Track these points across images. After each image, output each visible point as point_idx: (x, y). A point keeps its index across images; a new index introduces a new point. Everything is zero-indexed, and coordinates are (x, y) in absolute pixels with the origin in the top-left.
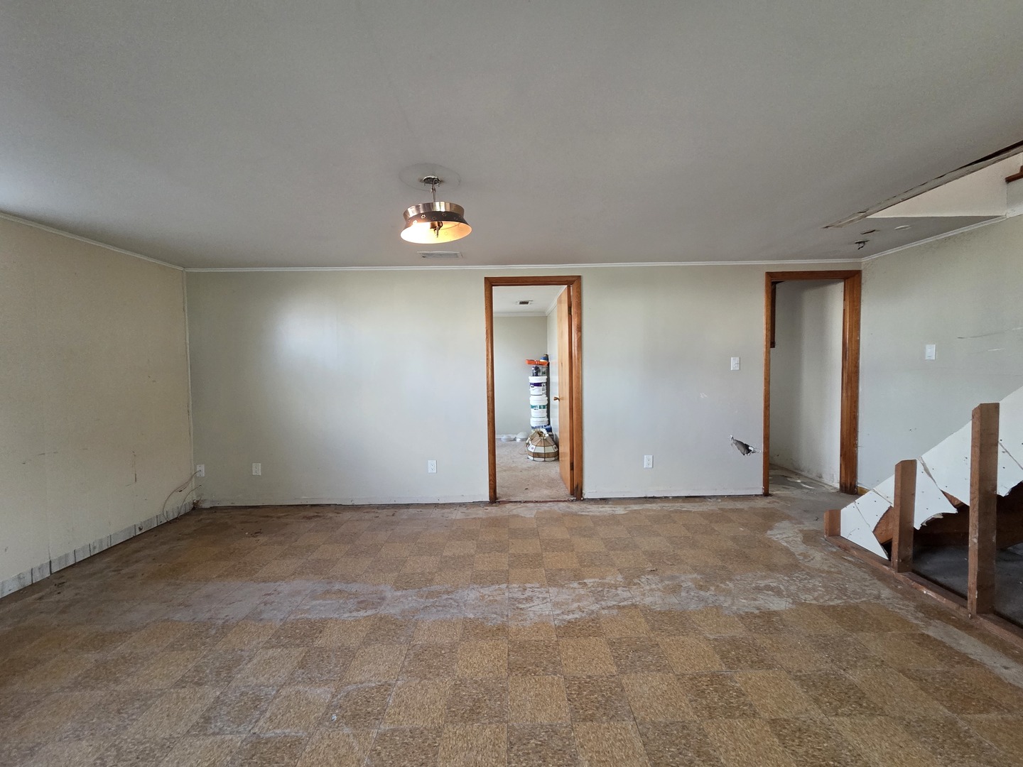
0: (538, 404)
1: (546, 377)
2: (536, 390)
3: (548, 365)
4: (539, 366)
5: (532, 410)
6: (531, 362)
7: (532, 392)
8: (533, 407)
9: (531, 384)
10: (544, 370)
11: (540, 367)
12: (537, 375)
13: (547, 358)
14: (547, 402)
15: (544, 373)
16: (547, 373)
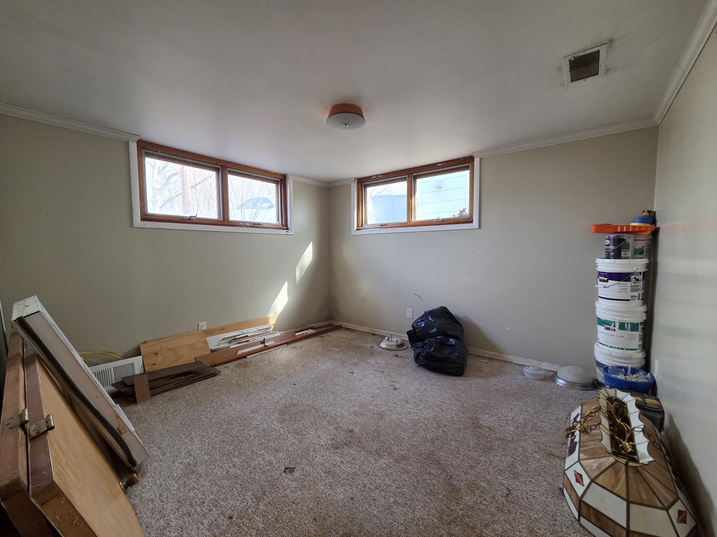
0: (617, 319)
1: (645, 261)
2: (613, 288)
3: (655, 233)
4: (625, 236)
5: (601, 329)
6: (601, 229)
7: (602, 292)
8: (602, 322)
9: (601, 274)
10: (642, 243)
11: (630, 239)
12: (618, 256)
13: (651, 218)
14: (643, 317)
15: (638, 253)
16: (652, 250)
